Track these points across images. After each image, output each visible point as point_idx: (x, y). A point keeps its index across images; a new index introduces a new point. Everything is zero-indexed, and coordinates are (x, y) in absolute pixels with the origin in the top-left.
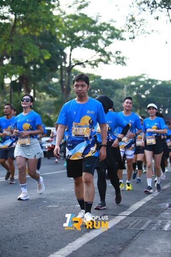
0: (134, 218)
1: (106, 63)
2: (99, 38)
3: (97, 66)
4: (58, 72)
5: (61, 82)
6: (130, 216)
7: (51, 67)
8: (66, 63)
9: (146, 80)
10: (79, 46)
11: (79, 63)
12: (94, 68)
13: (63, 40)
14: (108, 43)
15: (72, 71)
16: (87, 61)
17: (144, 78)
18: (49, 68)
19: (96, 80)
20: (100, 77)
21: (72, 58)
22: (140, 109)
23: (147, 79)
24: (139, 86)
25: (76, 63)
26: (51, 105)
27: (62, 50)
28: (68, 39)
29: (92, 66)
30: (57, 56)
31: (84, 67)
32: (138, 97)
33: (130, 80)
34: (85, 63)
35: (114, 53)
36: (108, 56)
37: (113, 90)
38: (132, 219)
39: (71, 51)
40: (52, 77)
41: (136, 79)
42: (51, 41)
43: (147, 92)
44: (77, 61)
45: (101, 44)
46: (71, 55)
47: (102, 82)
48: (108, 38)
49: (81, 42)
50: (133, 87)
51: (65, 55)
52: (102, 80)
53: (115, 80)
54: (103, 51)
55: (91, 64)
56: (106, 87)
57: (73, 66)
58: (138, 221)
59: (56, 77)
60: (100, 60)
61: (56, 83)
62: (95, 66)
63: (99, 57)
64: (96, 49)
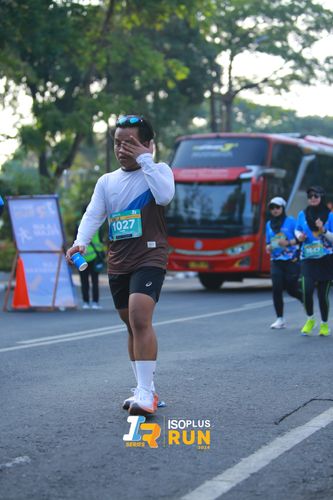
1: (306, 82)
3: (287, 90)
4: (206, 106)
7: (189, 95)
8: (221, 85)
10: (248, 48)
11: (249, 85)
12: (280, 94)
13: (214, 36)
15: (235, 101)
16: (265, 81)
18: (185, 99)
19: (286, 119)
20: (294, 112)
25: (244, 84)
27: (212, 58)
28: (225, 34)
29: (277, 90)
30: (203, 71)
31: (261, 92)
34: (261, 85)
35: (321, 61)
39: (232, 59)
40: (192, 117)
44: (246, 81)
46: (230, 68)
48: (309, 29)
51: (218, 69)
52: (298, 119)
53: (326, 117)
54: (298, 59)
57: (237, 92)
59: (201, 115)
60: (294, 77)
62: (283, 91)
63: (291, 72)
64: (284, 53)
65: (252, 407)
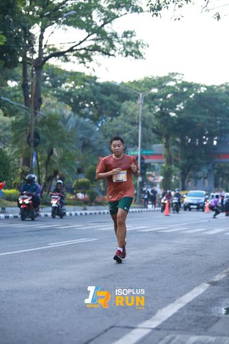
0: (166, 332)
2: (95, 7)
5: (24, 86)
6: (157, 329)
9: (177, 85)
14: (110, 18)
17: (175, 80)
21: (44, 43)
22: (167, 137)
23: (179, 82)
24: (164, 96)
26: (6, 129)
32: (163, 115)
33: (149, 83)
36: (110, 40)
37: (117, 103)
38: (161, 333)
41: (160, 83)
42: (5, 13)
43: (181, 106)
45: (97, 18)
47: (99, 88)
49: (60, 15)
50: (154, 97)
55: (78, 55)
56: (105, 98)
58: (173, 338)
61: (14, 89)
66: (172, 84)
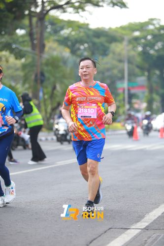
0: (152, 232)
1: (97, 4)
3: (83, 10)
4: (26, 22)
5: (30, 34)
6: (147, 229)
7: (14, 13)
8: (37, 6)
9: (156, 28)
11: (56, 7)
12: (78, 12)
15: (47, 18)
16: (68, 3)
17: (154, 25)
18: (12, 16)
19: (81, 30)
22: (149, 71)
23: (157, 26)
24: (145, 38)
25: (52, 5)
26: (17, 70)
29: (76, 10)
31: (65, 12)
32: (145, 53)
33: (132, 28)
34: (65, 6)
37: (107, 44)
38: (149, 233)
40: (16, 29)
41: (142, 27)
43: (159, 45)
44: (54, 3)
47: (91, 33)
50: (136, 39)
53: (110, 29)
55: (74, 7)
56: (96, 40)
57: (48, 11)
58: (159, 236)
59: (22, 28)
60: (88, 1)
61: (23, 36)
62: (80, 10)
65: (70, 234)
66: (151, 27)
